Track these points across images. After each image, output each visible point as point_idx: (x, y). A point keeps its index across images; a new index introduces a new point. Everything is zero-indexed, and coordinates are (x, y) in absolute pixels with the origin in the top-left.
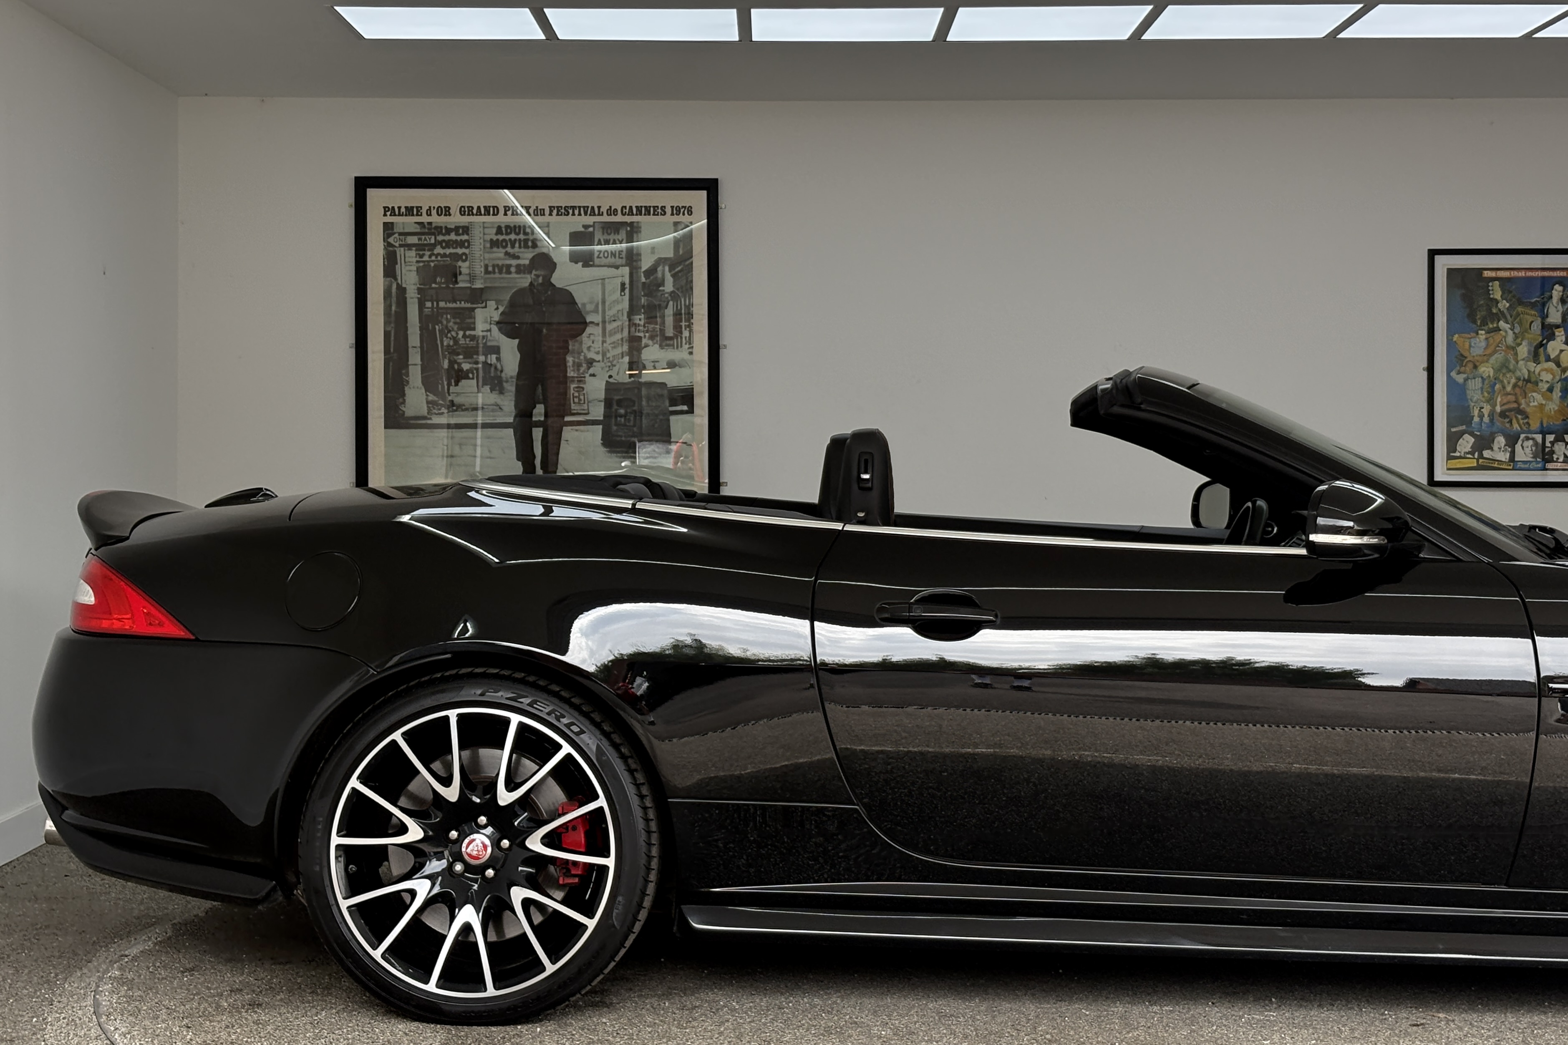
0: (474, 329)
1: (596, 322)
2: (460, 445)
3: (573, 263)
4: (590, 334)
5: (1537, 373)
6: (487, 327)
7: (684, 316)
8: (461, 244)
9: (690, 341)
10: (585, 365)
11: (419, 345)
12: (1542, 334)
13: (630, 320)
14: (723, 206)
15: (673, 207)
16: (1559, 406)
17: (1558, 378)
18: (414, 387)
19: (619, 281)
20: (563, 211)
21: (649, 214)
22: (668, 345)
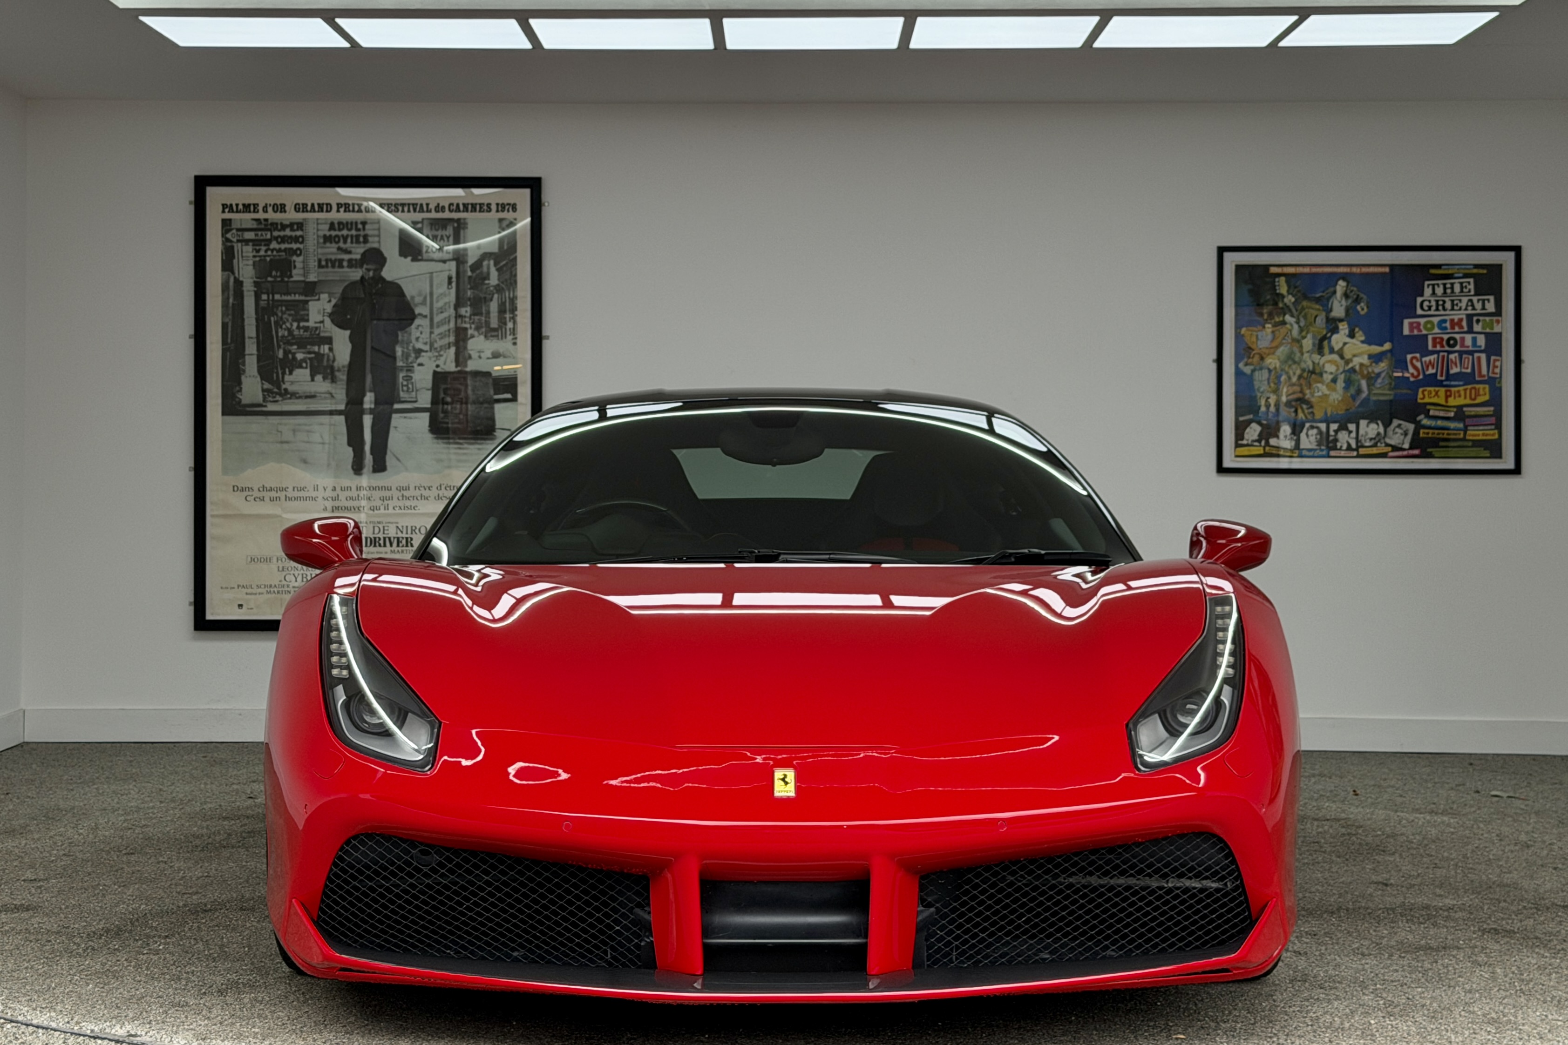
0: (307, 321)
1: (424, 314)
2: (294, 431)
3: (402, 258)
4: (419, 326)
5: (1321, 363)
6: (320, 318)
7: (508, 309)
8: (296, 240)
9: (514, 332)
10: (413, 355)
11: (254, 334)
12: (1327, 327)
13: (456, 313)
14: (546, 204)
15: (497, 204)
16: (1343, 397)
18: (250, 376)
19: (446, 274)
20: (393, 208)
21: (475, 211)
22: (492, 336)
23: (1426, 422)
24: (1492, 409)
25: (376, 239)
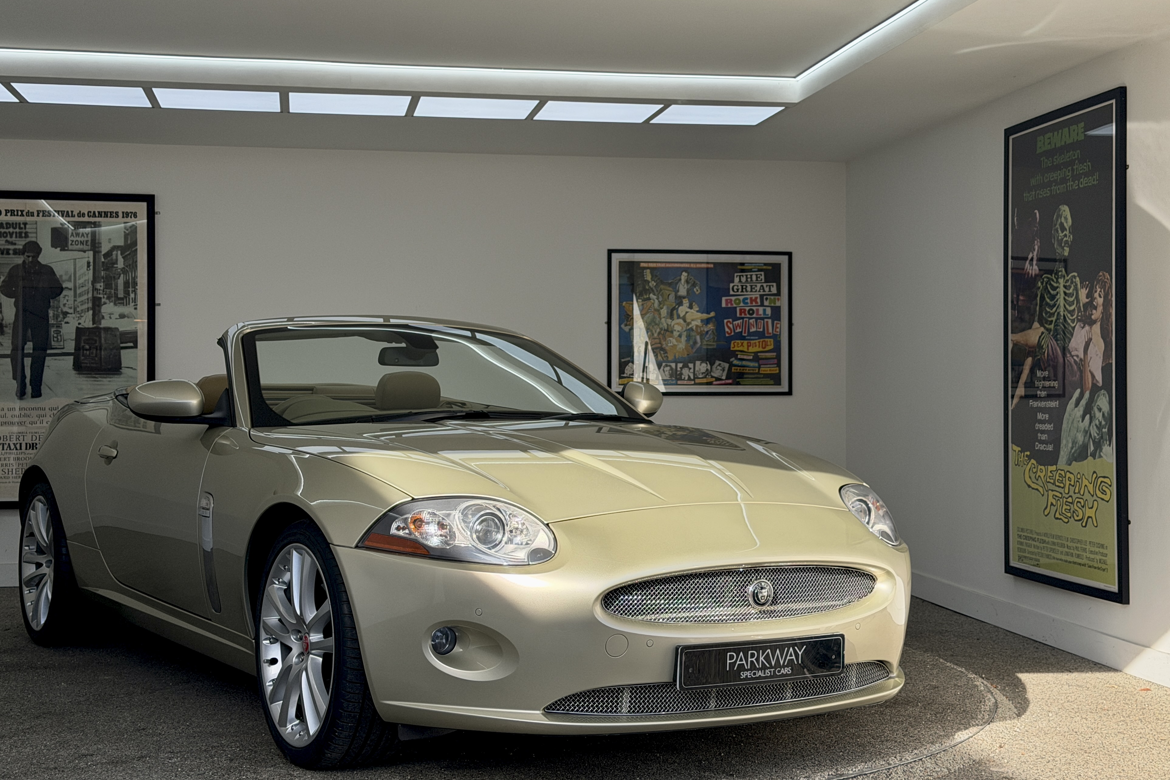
1: (70, 287)
3: (54, 249)
4: (65, 296)
5: (672, 325)
7: (131, 285)
9: (135, 300)
10: (61, 316)
12: (675, 302)
13: (93, 287)
14: (158, 213)
15: (123, 213)
16: (685, 346)
17: (684, 329)
19: (87, 259)
20: (47, 214)
21: (107, 217)
22: (120, 303)
23: (736, 362)
24: (775, 354)
25: (35, 235)
